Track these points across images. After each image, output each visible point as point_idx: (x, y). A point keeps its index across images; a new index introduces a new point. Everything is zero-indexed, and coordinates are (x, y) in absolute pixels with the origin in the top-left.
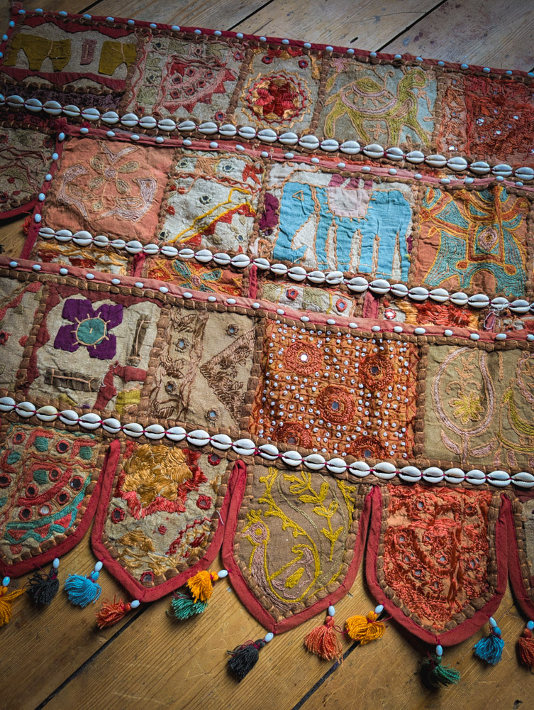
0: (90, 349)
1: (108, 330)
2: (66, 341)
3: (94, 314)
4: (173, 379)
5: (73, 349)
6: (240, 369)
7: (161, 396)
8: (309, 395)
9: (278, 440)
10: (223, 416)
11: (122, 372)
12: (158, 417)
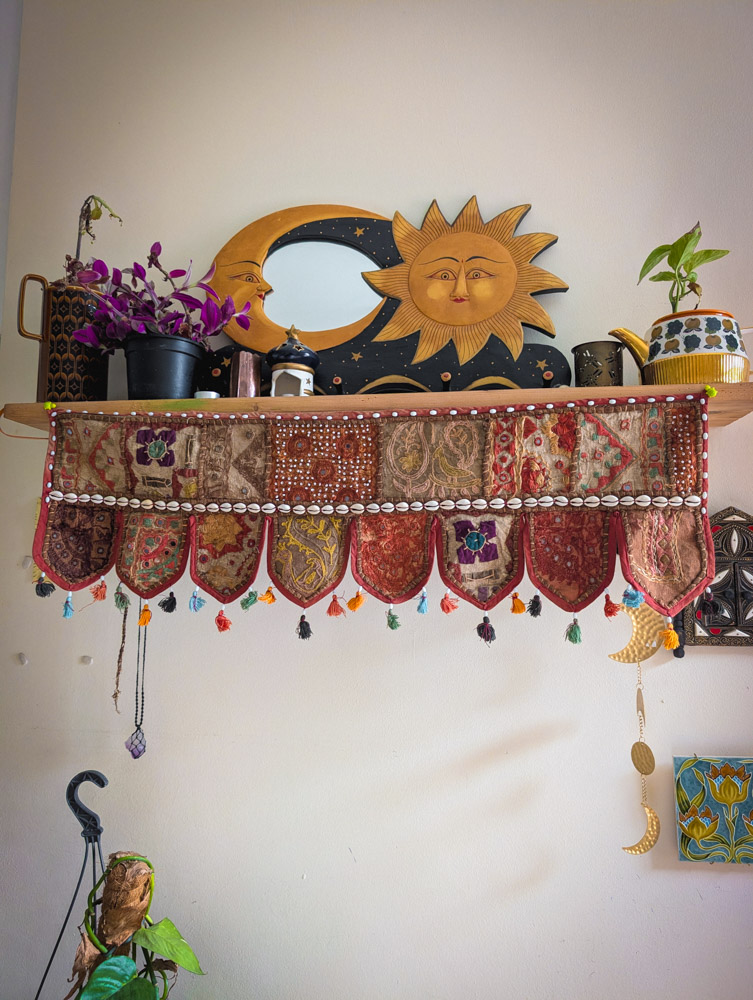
0: (159, 461)
1: (167, 446)
2: (143, 458)
3: (157, 438)
4: (216, 472)
5: (149, 463)
6: (258, 460)
7: (210, 484)
8: (306, 469)
9: (289, 500)
10: (252, 491)
11: (182, 472)
12: (212, 498)
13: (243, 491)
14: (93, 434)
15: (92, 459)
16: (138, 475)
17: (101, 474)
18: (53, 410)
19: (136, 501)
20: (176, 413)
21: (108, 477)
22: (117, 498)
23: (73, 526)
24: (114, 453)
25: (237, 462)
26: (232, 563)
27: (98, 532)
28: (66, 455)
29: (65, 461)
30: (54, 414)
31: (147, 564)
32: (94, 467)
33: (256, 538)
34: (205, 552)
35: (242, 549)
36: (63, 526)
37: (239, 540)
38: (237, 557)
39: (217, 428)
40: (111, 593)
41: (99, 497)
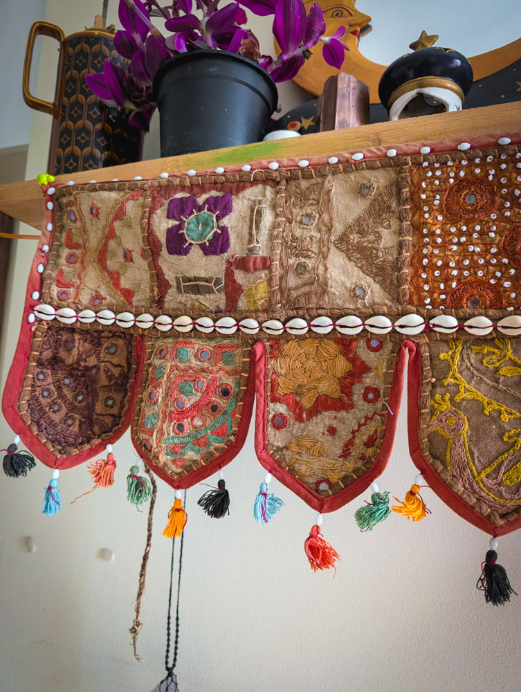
0: (203, 247)
1: (217, 221)
2: (177, 243)
3: (200, 209)
4: (303, 260)
5: (186, 252)
6: (385, 233)
7: (292, 281)
8: (487, 245)
9: (453, 305)
10: (375, 292)
11: (242, 264)
12: (295, 308)
13: (355, 293)
14: (102, 215)
15: (102, 256)
16: (169, 275)
17: (115, 278)
18: (50, 185)
19: (165, 319)
20: (232, 167)
21: (125, 283)
22: (136, 316)
23: (70, 361)
24: (131, 240)
25: (343, 239)
26: (332, 431)
27: (107, 371)
28: (65, 252)
29: (63, 261)
30: (51, 191)
31: (180, 427)
32: (104, 267)
33: (379, 384)
34: (281, 408)
35: (352, 406)
36: (55, 362)
37: (346, 388)
38: (342, 421)
39: (304, 184)
40: (121, 476)
41: (109, 314)
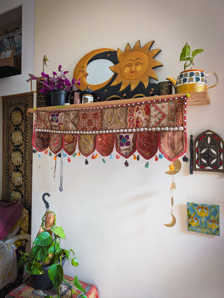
0: (55, 121)
1: (57, 118)
2: (52, 120)
3: (55, 116)
4: (67, 124)
6: (76, 120)
7: (66, 126)
8: (86, 122)
9: (82, 130)
10: (75, 128)
11: (60, 124)
12: (66, 130)
13: (73, 128)
14: (43, 115)
15: (44, 121)
16: (52, 125)
17: (46, 124)
18: (36, 110)
19: (52, 131)
20: (59, 109)
21: (47, 125)
22: (49, 130)
23: (41, 137)
24: (47, 119)
25: (71, 121)
26: (72, 146)
27: (46, 138)
28: (39, 120)
29: (39, 122)
30: (36, 111)
31: (55, 146)
32: (44, 123)
33: (76, 140)
34: (66, 143)
35: (74, 142)
36: (39, 137)
37: (73, 140)
38: (73, 144)
39: (67, 112)
40: (48, 153)
41: (45, 130)
